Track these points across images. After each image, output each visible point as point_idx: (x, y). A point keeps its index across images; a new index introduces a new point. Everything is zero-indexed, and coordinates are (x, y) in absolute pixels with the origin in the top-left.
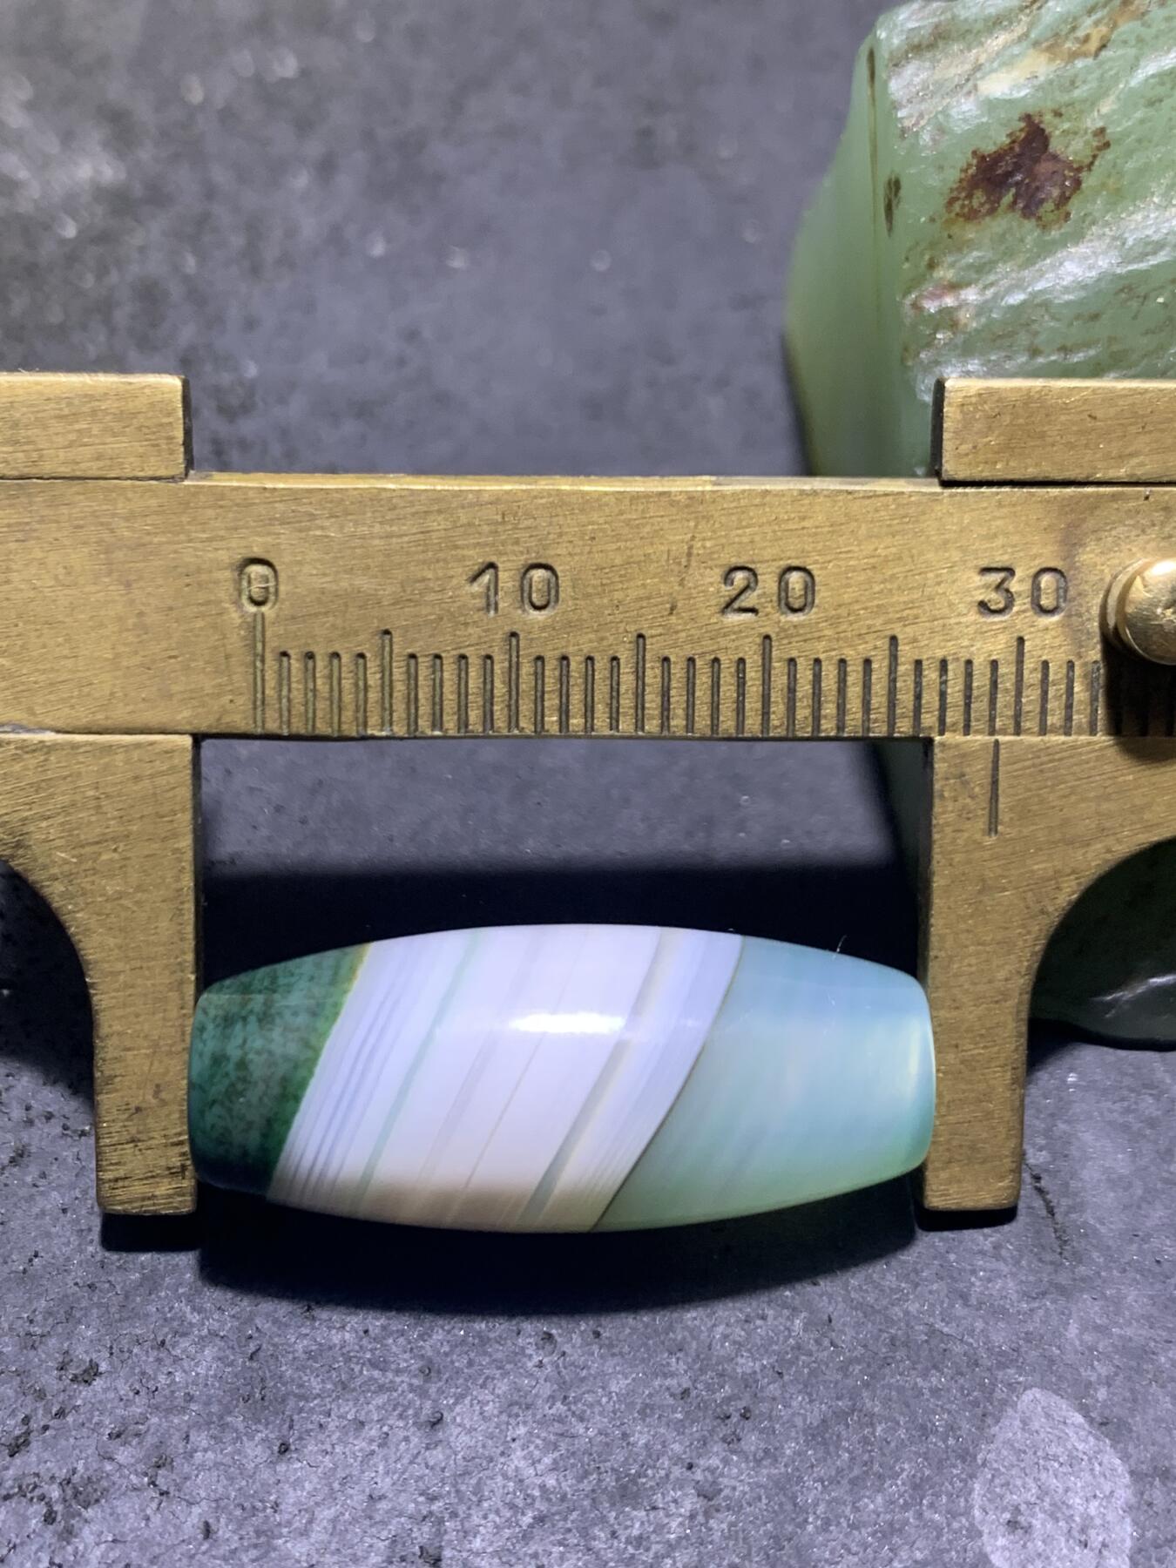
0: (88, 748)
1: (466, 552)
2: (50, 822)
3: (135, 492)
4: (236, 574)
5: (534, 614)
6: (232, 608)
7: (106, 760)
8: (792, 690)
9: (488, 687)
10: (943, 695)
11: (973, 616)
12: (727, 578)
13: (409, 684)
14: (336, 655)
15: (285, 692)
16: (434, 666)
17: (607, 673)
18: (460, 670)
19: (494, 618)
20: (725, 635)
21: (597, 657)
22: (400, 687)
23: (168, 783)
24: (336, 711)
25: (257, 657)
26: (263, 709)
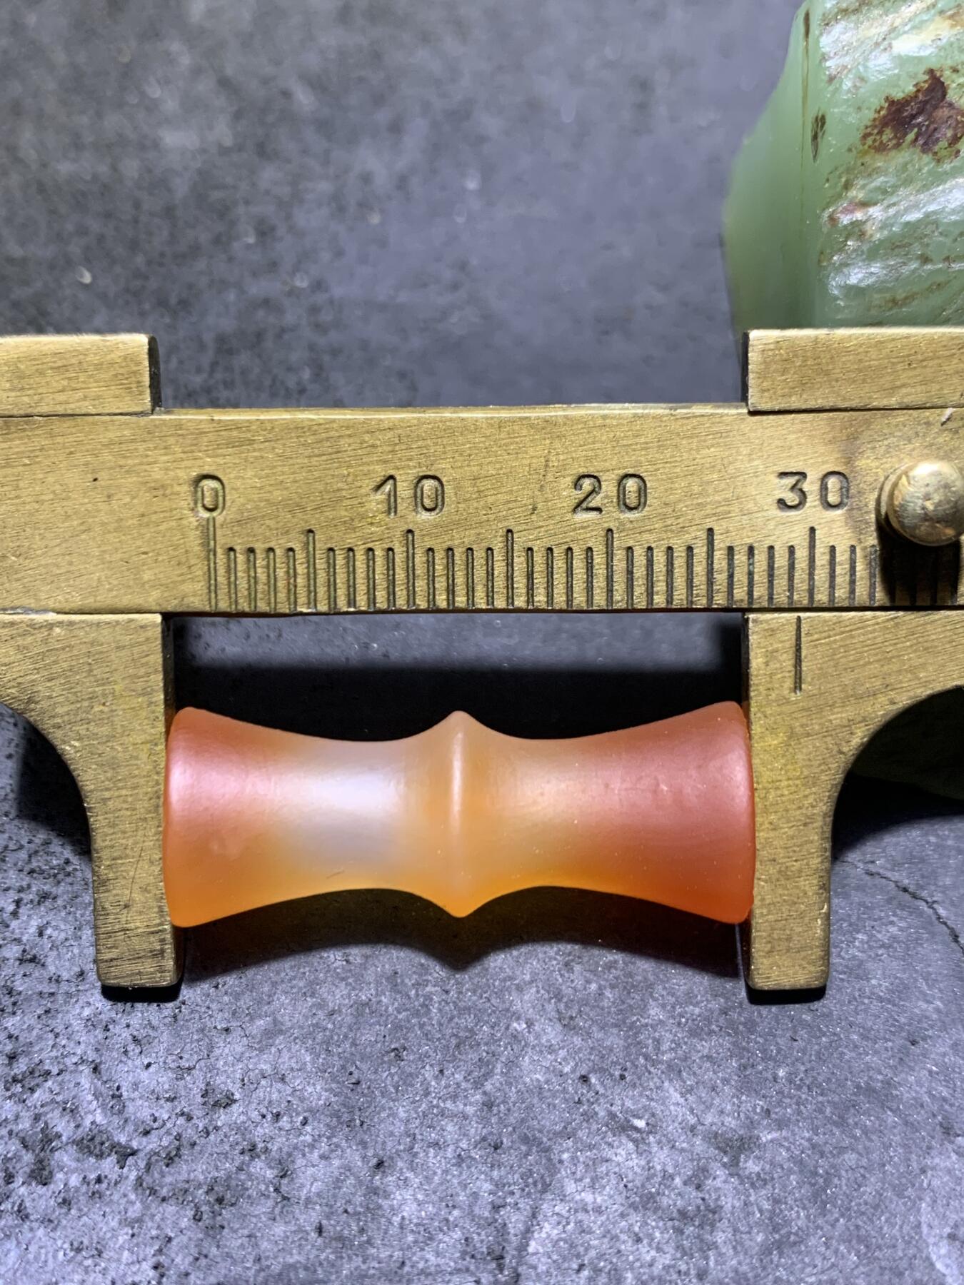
0: (81, 625)
1: (371, 468)
2: (53, 683)
3: (113, 425)
4: (192, 488)
5: (425, 516)
6: (190, 514)
7: (96, 633)
8: (630, 573)
9: (391, 573)
10: (751, 574)
11: (775, 512)
12: (577, 484)
13: (329, 572)
14: (271, 550)
15: (232, 579)
16: (348, 557)
17: (484, 561)
18: (368, 560)
19: (394, 519)
20: (575, 530)
21: (476, 548)
22: (322, 577)
23: (144, 651)
24: (272, 593)
25: (210, 552)
26: (216, 593)
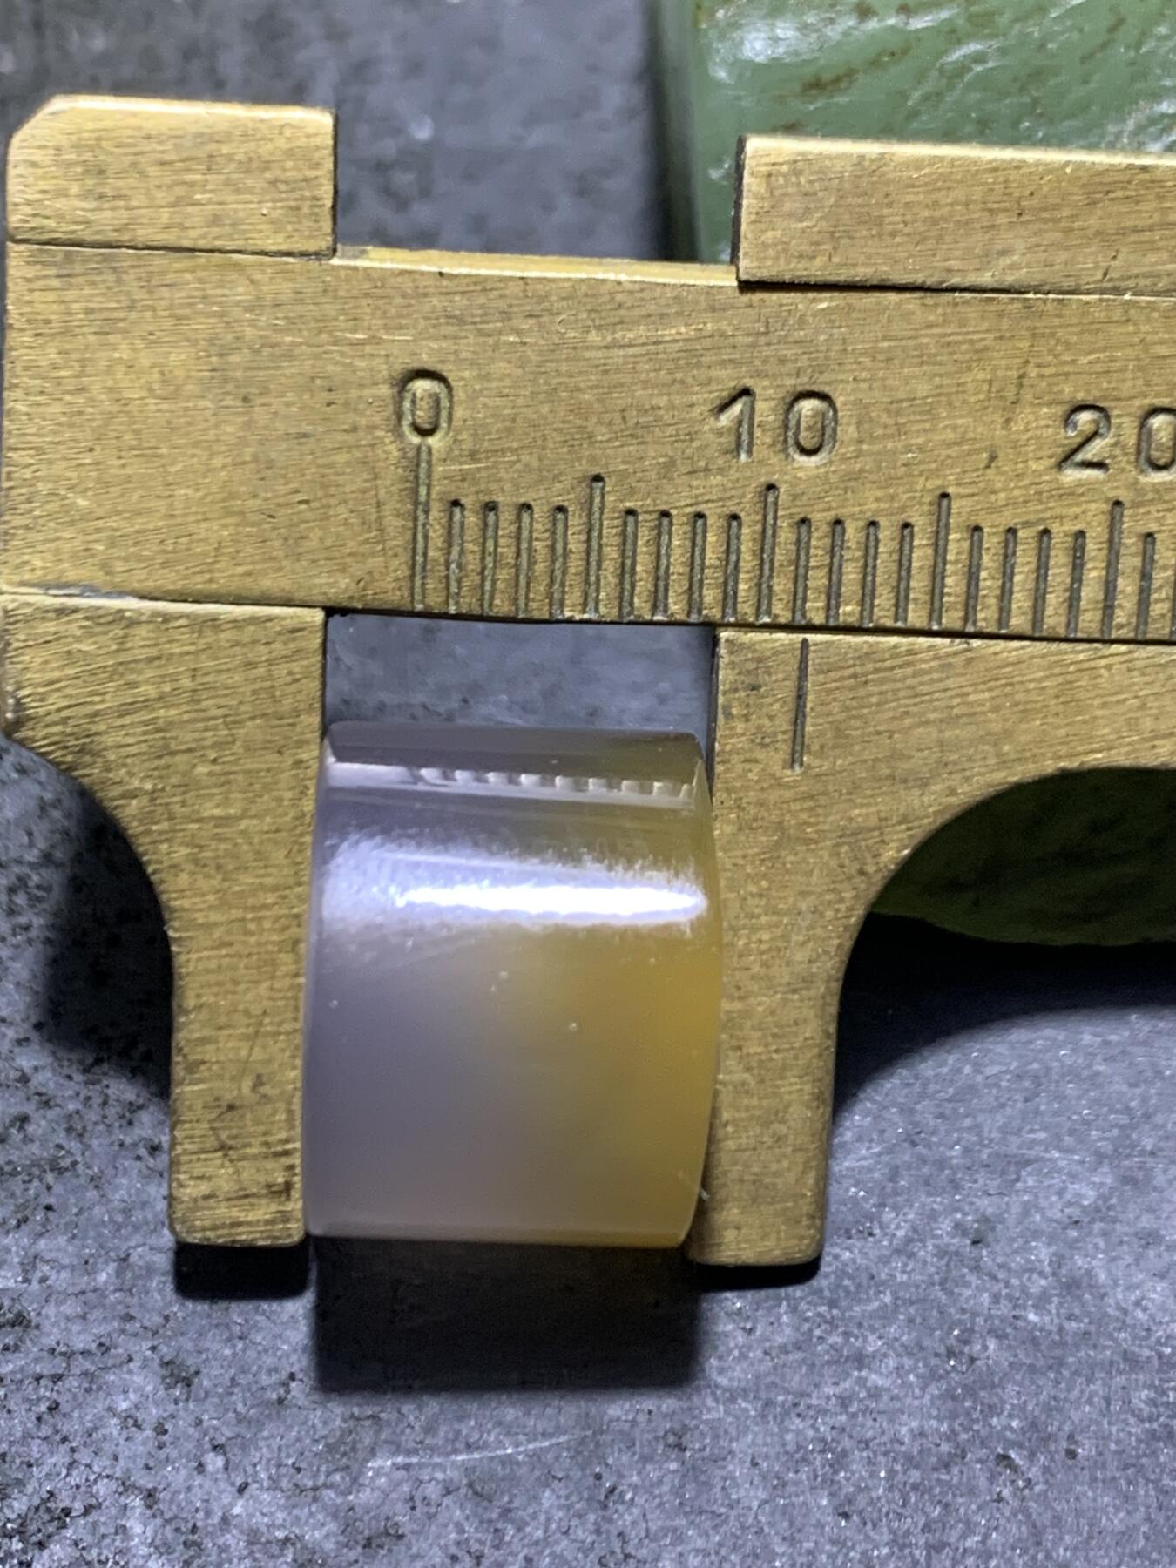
0: (182, 622)
1: (714, 373)
2: (128, 720)
3: (264, 273)
4: (395, 390)
5: (803, 460)
6: (389, 438)
7: (209, 640)
8: (1145, 576)
12: (1068, 420)
13: (624, 551)
14: (527, 507)
15: (454, 555)
16: (660, 526)
17: (895, 545)
18: (695, 534)
19: (747, 465)
20: (1062, 498)
21: (883, 522)
22: (611, 554)
23: (290, 673)
24: (523, 582)
25: (418, 506)
26: (424, 578)
